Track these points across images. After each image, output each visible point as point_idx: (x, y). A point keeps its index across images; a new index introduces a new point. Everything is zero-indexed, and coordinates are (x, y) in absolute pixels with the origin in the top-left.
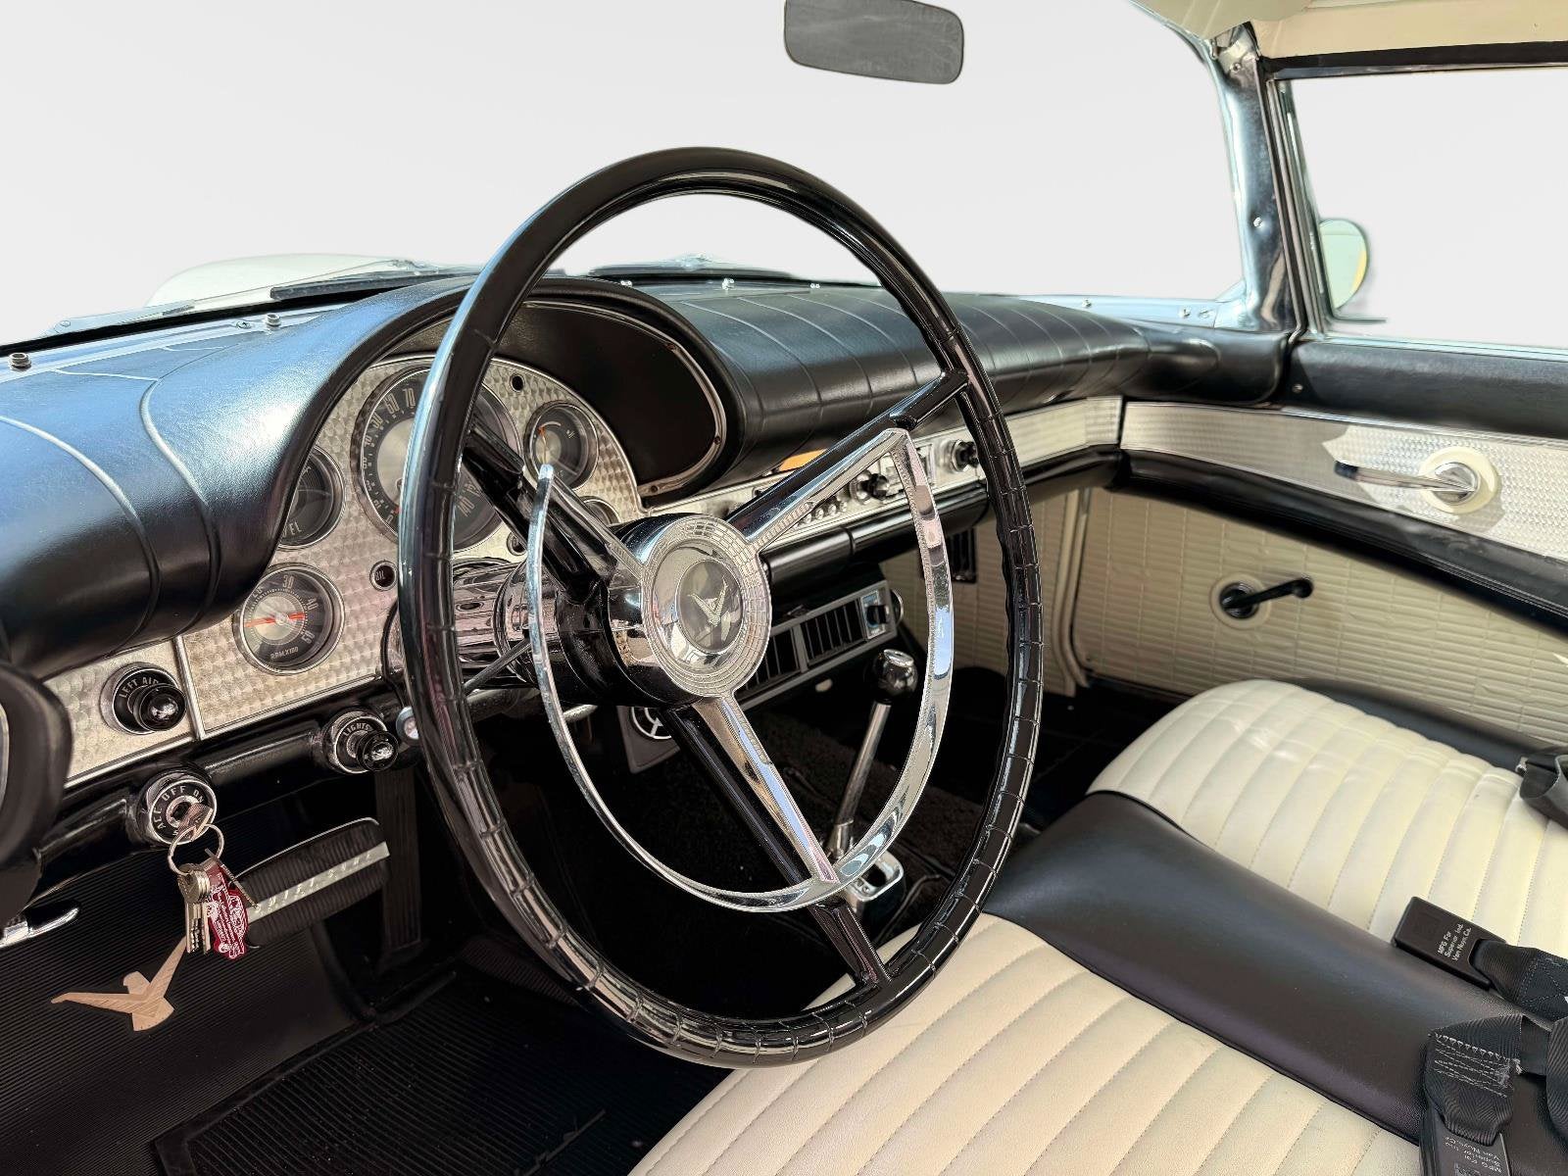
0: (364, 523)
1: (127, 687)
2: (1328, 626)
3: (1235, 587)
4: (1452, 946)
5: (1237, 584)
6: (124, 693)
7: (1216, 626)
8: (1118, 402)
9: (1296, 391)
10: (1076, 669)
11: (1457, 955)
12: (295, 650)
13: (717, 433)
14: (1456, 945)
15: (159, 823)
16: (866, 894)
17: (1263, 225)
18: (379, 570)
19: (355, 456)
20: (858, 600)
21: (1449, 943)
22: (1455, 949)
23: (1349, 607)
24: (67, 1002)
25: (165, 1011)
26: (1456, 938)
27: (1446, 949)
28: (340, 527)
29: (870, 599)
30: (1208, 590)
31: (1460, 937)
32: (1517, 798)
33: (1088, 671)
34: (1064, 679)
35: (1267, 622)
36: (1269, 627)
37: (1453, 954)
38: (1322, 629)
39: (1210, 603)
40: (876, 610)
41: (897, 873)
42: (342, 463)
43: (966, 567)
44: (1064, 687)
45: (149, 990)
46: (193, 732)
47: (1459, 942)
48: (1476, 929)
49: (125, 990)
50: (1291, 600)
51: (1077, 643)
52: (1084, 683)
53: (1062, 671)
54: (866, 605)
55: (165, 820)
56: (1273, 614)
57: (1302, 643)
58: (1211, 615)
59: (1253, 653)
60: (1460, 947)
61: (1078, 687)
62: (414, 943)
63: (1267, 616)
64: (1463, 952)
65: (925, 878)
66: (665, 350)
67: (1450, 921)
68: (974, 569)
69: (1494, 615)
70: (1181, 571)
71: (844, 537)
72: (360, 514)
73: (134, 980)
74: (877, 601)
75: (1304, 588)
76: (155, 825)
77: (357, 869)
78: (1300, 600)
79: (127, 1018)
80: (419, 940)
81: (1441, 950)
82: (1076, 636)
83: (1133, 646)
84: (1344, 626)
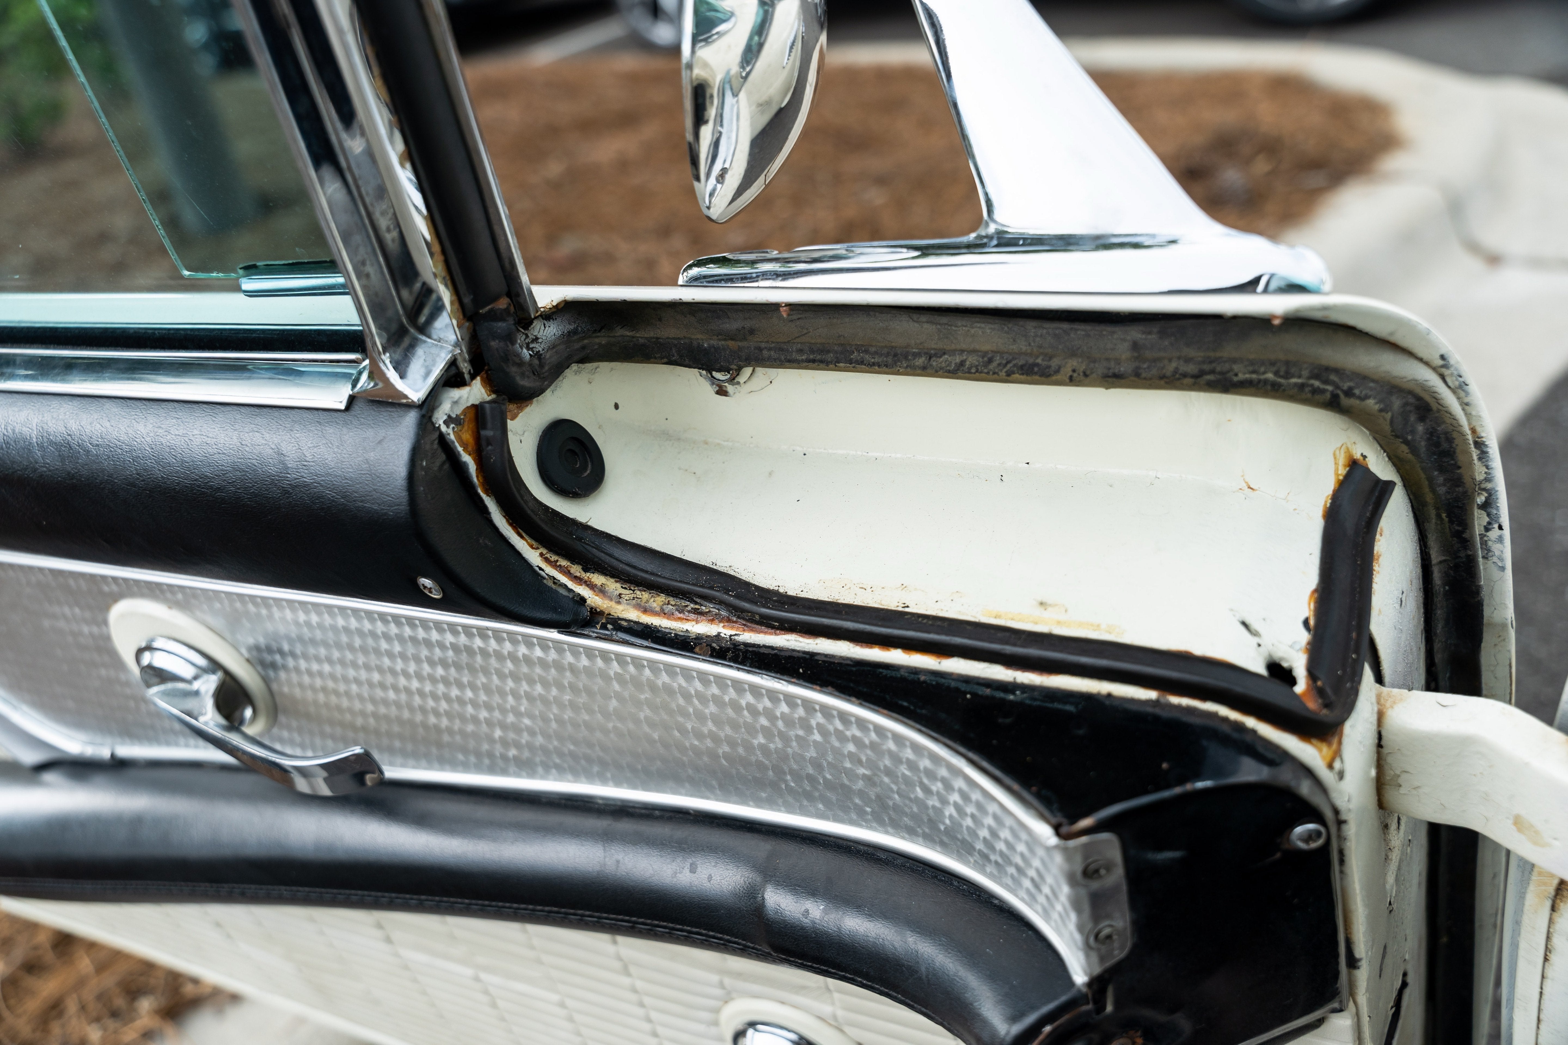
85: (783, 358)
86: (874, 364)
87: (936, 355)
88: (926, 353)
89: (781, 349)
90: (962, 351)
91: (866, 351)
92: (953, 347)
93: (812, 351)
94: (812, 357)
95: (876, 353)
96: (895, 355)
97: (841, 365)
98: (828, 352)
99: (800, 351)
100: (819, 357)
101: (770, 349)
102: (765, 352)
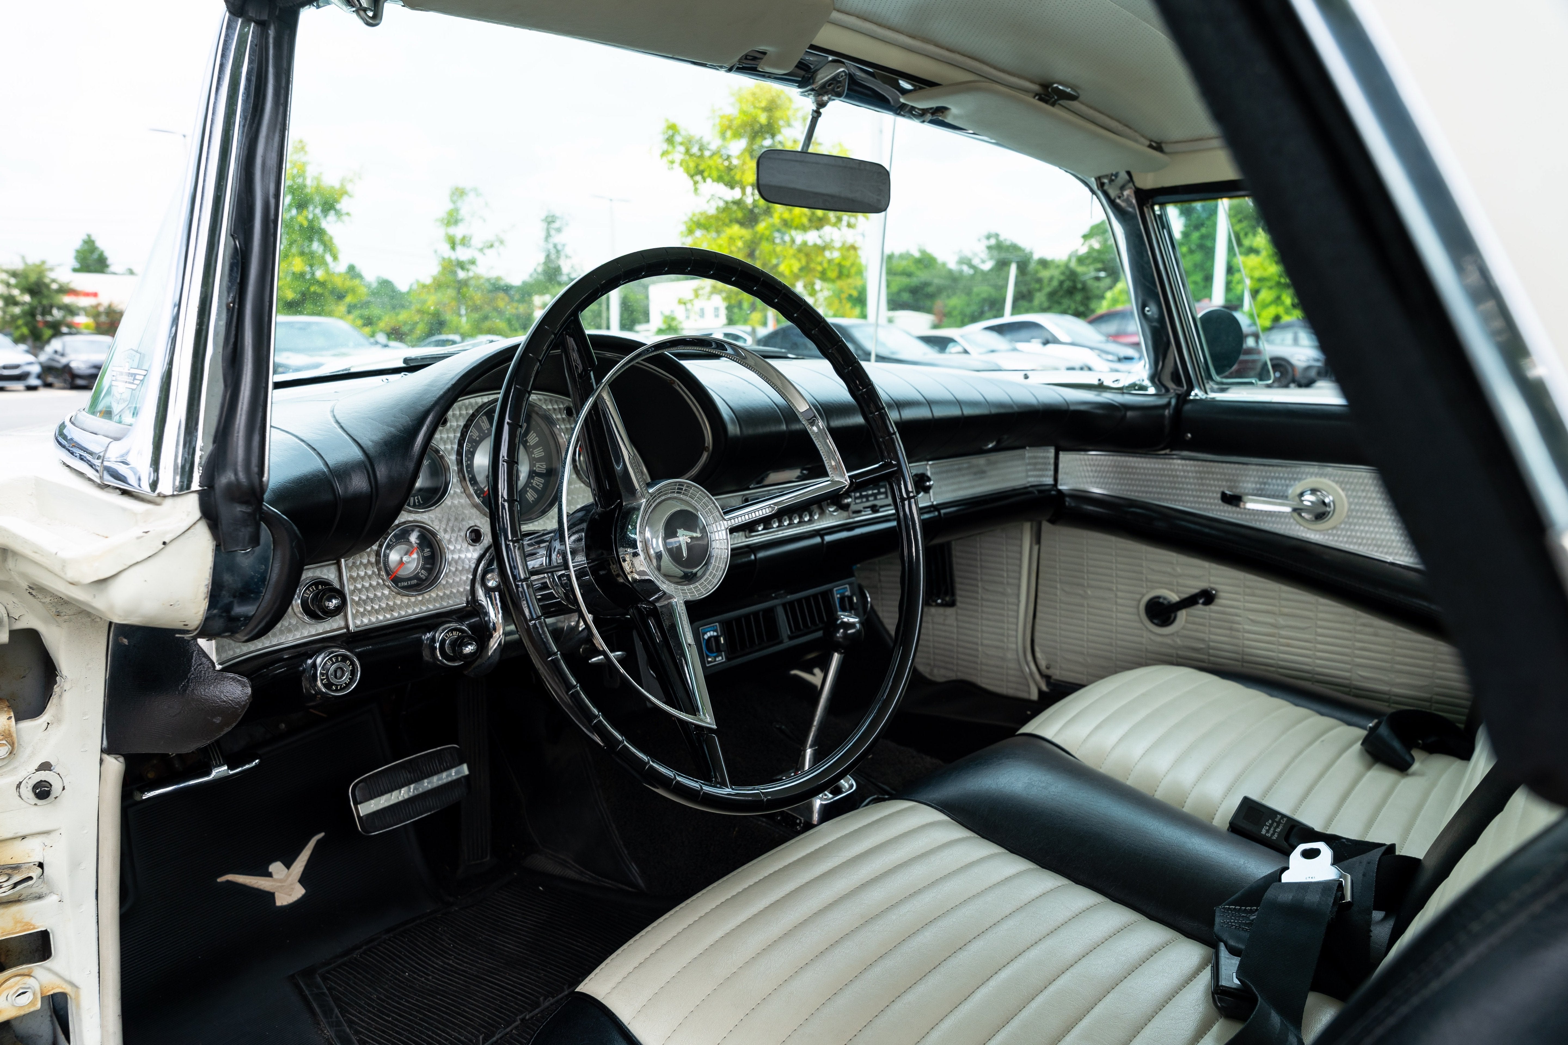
0: (464, 500)
1: (309, 590)
2: (1231, 629)
3: (1157, 600)
4: (1272, 829)
5: (1159, 597)
6: (307, 594)
7: (1145, 634)
8: (1052, 451)
9: (1187, 439)
10: (1037, 676)
11: (1276, 835)
12: (415, 582)
13: (706, 445)
14: (1275, 828)
15: (324, 679)
16: (826, 799)
17: (1151, 310)
18: (471, 532)
19: (459, 453)
20: (831, 591)
21: (1270, 827)
22: (1274, 832)
23: (1247, 612)
24: (228, 882)
25: (299, 892)
26: (1275, 824)
27: (1268, 831)
28: (448, 501)
29: (841, 591)
30: (1134, 603)
31: (1279, 823)
32: (1358, 746)
33: (1047, 678)
34: (1029, 686)
35: (1183, 628)
36: (1186, 632)
37: (1273, 834)
38: (1228, 632)
39: (1139, 615)
40: (846, 599)
41: (851, 786)
42: (451, 459)
43: (946, 594)
44: (1029, 693)
45: (288, 876)
46: (347, 627)
47: (1277, 827)
48: (1290, 820)
49: (270, 875)
50: (1199, 610)
51: (1039, 655)
52: (1044, 688)
53: (1026, 679)
54: (838, 596)
55: (327, 678)
56: (1186, 621)
57: (1212, 644)
58: (1139, 625)
59: (1175, 655)
60: (1278, 830)
61: (1040, 692)
62: (485, 860)
63: (1183, 622)
64: (1279, 833)
65: (876, 796)
66: (669, 385)
67: (1273, 814)
68: (953, 594)
69: (1359, 613)
70: (1114, 589)
71: (818, 540)
72: (461, 492)
73: (276, 868)
74: (848, 593)
75: (1207, 597)
76: (322, 680)
77: (445, 781)
78: (1207, 608)
79: (271, 896)
80: (488, 858)
81: (1264, 832)
82: (1037, 649)
83: (1082, 654)
84: (1244, 628)
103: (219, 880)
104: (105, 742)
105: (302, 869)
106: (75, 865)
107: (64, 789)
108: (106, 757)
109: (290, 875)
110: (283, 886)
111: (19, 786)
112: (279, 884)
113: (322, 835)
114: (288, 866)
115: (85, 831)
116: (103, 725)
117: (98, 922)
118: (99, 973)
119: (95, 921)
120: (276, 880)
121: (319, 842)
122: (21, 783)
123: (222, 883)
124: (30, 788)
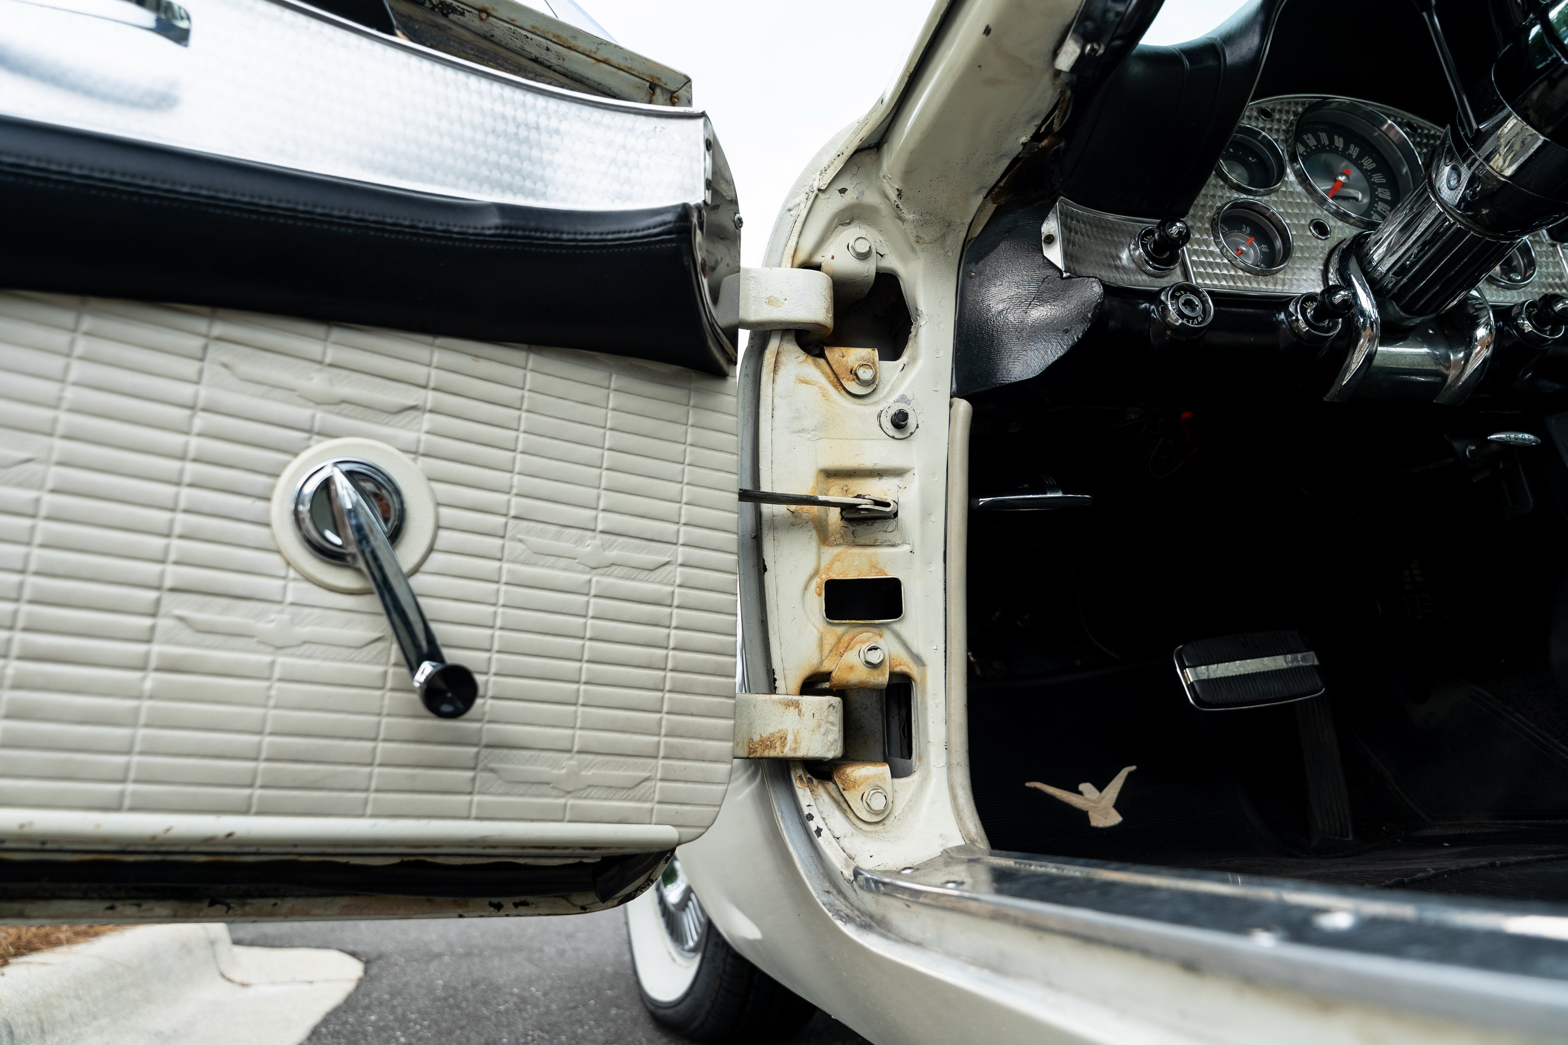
85: (460, 49)
86: (508, 69)
87: (539, 76)
88: (535, 73)
89: (462, 44)
90: (551, 78)
91: (506, 62)
92: (548, 75)
93: (478, 51)
94: (477, 54)
95: (511, 64)
96: (520, 68)
97: (491, 64)
98: (487, 55)
99: (472, 49)
100: (481, 55)
101: (455, 42)
102: (452, 43)
103: (1028, 784)
104: (954, 386)
105: (1115, 796)
106: (926, 514)
107: (917, 427)
108: (956, 400)
109: (1103, 798)
110: (1097, 807)
111: (879, 416)
112: (1093, 805)
113: (1134, 768)
114: (1101, 788)
115: (936, 479)
116: (952, 369)
117: (945, 589)
118: (945, 652)
119: (942, 587)
120: (1087, 799)
121: (1130, 775)
122: (882, 411)
123: (1030, 788)
124: (889, 418)
